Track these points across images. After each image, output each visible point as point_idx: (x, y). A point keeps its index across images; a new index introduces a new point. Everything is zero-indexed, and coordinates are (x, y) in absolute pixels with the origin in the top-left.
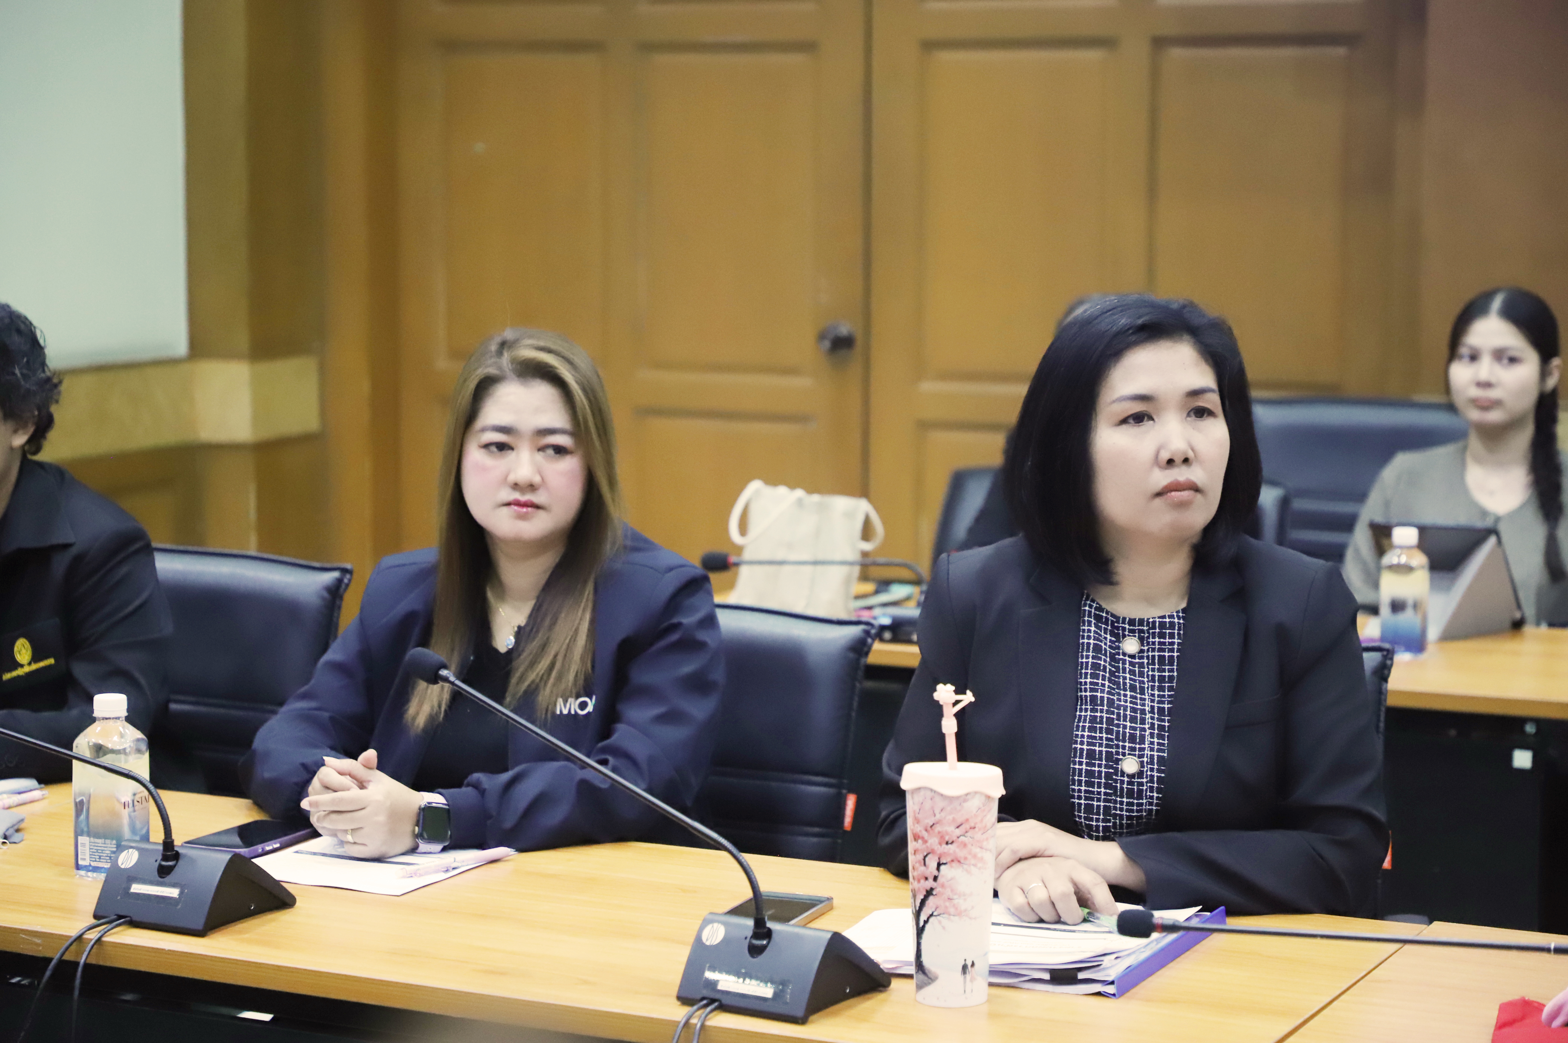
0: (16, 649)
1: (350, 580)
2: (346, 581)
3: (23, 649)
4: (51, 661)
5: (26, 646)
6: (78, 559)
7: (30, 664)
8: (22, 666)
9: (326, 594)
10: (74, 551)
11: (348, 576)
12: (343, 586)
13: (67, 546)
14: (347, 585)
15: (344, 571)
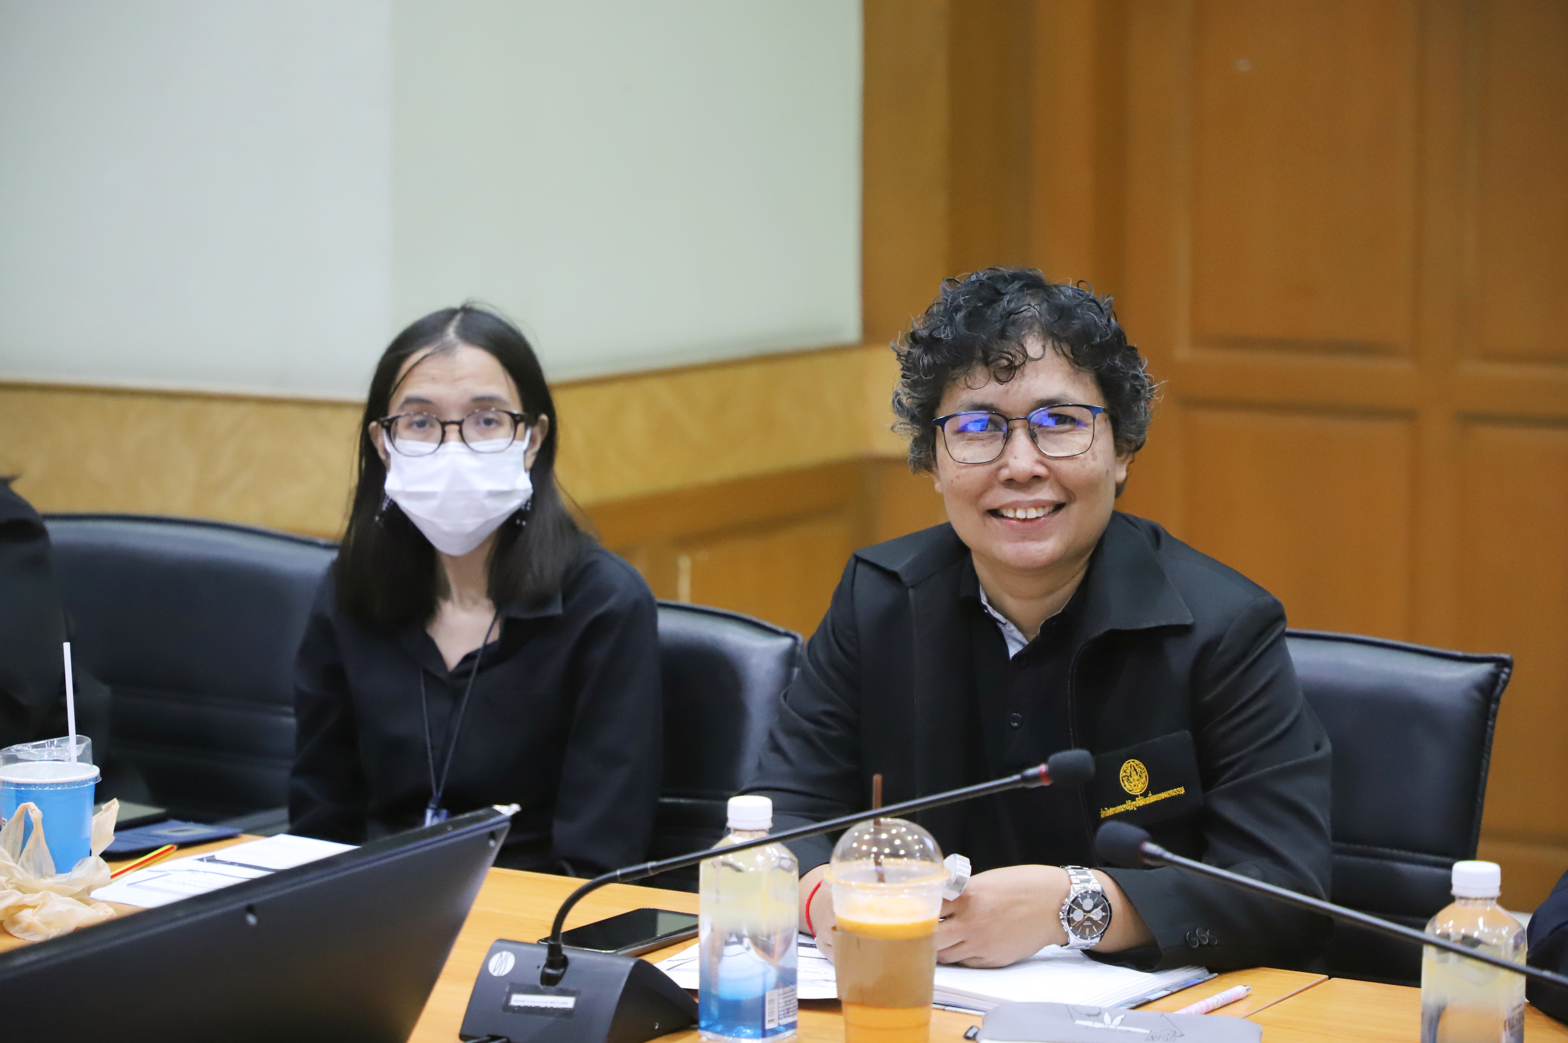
0: (1122, 774)
1: (1509, 675)
2: (1503, 676)
3: (1134, 773)
4: (1181, 791)
5: (1138, 770)
6: (1208, 648)
7: (1145, 795)
8: (1133, 798)
9: (1476, 694)
10: (1201, 636)
11: (1506, 670)
12: (1501, 683)
13: (1184, 630)
14: (1506, 682)
15: (1502, 663)
